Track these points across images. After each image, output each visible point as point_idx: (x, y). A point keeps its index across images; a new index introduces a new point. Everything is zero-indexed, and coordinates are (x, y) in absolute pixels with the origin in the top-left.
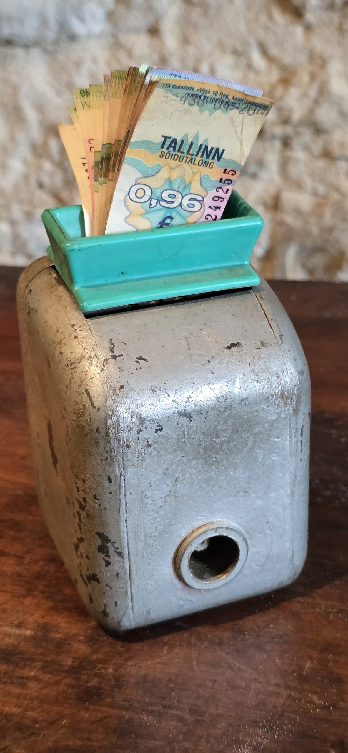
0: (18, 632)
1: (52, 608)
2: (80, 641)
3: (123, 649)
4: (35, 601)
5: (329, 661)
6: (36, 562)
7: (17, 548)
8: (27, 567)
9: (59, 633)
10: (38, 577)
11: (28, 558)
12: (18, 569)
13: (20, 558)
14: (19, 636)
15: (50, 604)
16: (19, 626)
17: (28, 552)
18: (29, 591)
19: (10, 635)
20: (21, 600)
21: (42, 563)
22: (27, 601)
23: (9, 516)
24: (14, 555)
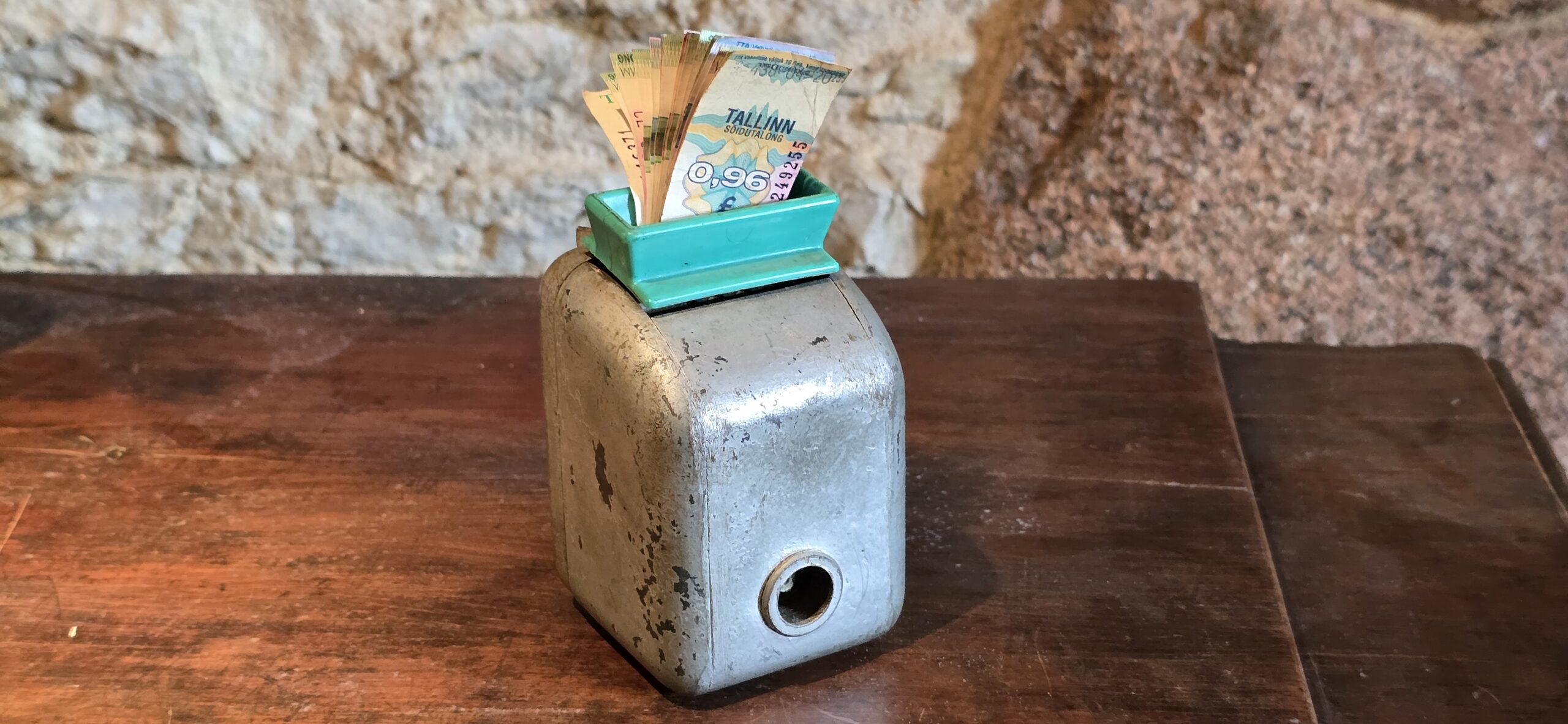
0: (565, 711)
1: (598, 684)
2: (645, 714)
3: (700, 717)
4: (575, 679)
5: (946, 707)
6: (560, 640)
7: (530, 627)
8: (550, 646)
9: (616, 708)
10: (568, 654)
11: (548, 637)
12: (539, 648)
13: (538, 638)
14: (568, 715)
15: (595, 681)
16: (564, 705)
17: (546, 630)
18: (563, 670)
19: (557, 716)
20: (557, 679)
21: (568, 641)
22: (565, 680)
23: (506, 594)
24: (529, 635)
